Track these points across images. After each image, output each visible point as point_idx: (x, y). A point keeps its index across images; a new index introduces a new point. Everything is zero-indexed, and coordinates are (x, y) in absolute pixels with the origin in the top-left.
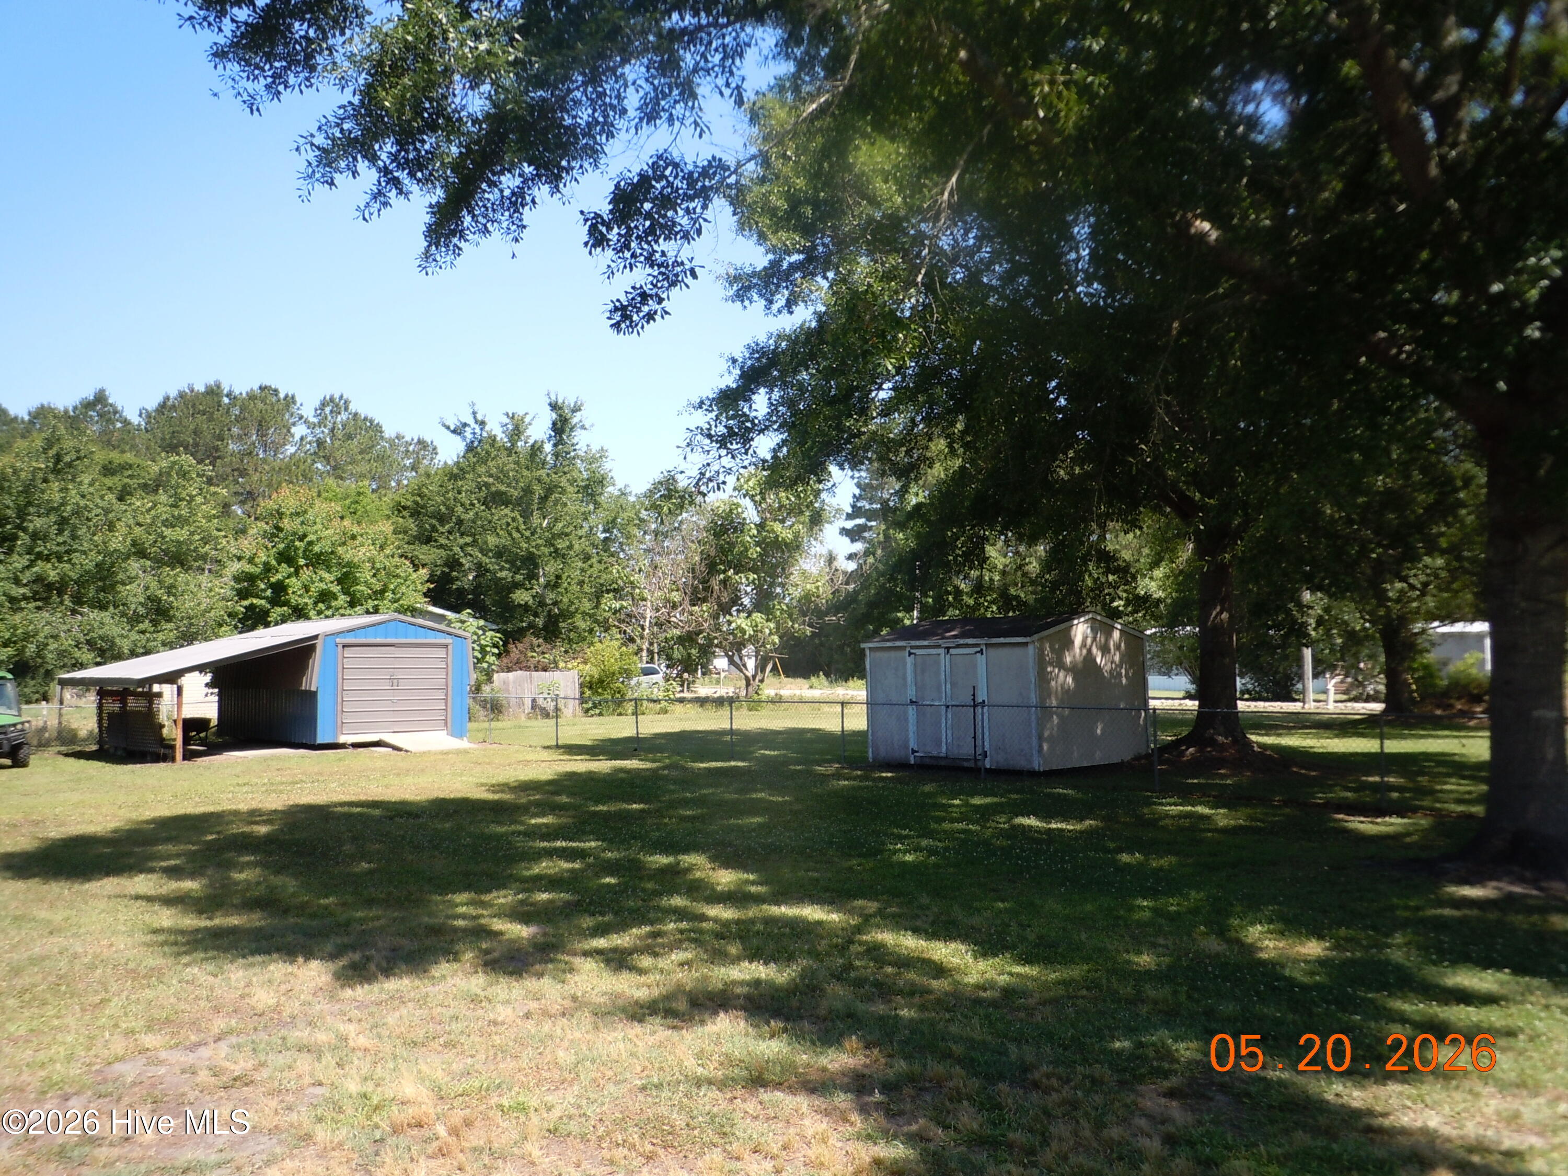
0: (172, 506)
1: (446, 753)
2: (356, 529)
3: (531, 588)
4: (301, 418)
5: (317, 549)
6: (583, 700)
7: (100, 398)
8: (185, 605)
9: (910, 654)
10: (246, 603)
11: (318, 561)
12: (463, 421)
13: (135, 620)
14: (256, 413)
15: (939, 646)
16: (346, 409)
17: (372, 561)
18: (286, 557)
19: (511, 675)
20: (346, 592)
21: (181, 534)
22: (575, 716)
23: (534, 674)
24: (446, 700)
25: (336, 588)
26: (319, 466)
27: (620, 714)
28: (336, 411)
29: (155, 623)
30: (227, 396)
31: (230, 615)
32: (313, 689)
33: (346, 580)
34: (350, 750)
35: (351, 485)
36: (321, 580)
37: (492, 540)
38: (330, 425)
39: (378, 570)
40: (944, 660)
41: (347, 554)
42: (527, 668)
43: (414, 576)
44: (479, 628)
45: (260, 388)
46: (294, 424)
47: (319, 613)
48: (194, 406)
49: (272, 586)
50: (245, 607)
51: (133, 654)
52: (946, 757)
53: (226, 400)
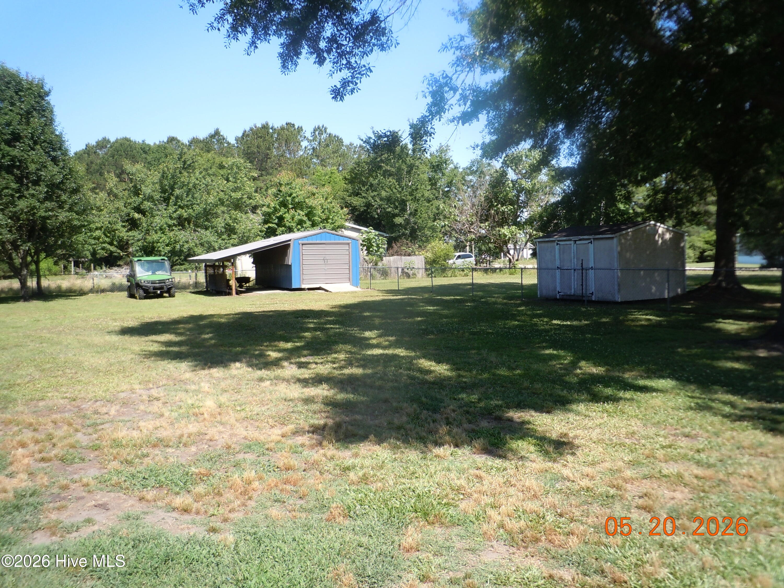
0: (234, 182)
1: (346, 293)
2: (315, 190)
3: (403, 216)
4: (305, 137)
5: (297, 200)
6: (426, 270)
7: (217, 133)
8: (240, 228)
9: (557, 244)
10: (266, 226)
11: (298, 206)
12: (369, 136)
13: (220, 235)
14: (284, 136)
15: (571, 240)
16: (325, 132)
17: (322, 205)
18: (284, 204)
19: (392, 258)
20: (309, 219)
21: (238, 195)
22: (423, 277)
23: (403, 257)
24: (349, 269)
25: (305, 218)
26: (315, 160)
27: (444, 277)
28: (320, 134)
29: (229, 236)
30: (271, 128)
31: (260, 231)
32: (290, 264)
33: (310, 215)
34: (307, 291)
35: (329, 169)
36: (299, 215)
37: (384, 194)
38: (318, 140)
39: (325, 209)
40: (573, 247)
41: (311, 202)
42: (401, 255)
43: (341, 211)
44: (375, 235)
45: (286, 124)
46: (302, 141)
47: (298, 230)
48: (256, 134)
49: (277, 217)
50: (266, 228)
51: (220, 249)
52: (574, 295)
53: (271, 131)
